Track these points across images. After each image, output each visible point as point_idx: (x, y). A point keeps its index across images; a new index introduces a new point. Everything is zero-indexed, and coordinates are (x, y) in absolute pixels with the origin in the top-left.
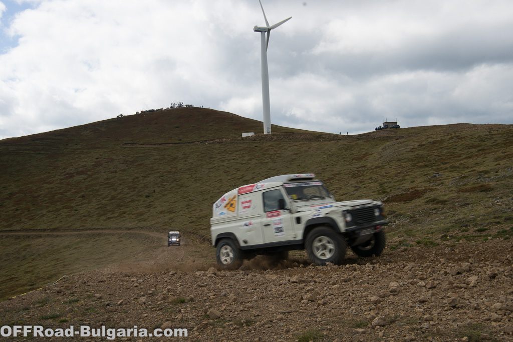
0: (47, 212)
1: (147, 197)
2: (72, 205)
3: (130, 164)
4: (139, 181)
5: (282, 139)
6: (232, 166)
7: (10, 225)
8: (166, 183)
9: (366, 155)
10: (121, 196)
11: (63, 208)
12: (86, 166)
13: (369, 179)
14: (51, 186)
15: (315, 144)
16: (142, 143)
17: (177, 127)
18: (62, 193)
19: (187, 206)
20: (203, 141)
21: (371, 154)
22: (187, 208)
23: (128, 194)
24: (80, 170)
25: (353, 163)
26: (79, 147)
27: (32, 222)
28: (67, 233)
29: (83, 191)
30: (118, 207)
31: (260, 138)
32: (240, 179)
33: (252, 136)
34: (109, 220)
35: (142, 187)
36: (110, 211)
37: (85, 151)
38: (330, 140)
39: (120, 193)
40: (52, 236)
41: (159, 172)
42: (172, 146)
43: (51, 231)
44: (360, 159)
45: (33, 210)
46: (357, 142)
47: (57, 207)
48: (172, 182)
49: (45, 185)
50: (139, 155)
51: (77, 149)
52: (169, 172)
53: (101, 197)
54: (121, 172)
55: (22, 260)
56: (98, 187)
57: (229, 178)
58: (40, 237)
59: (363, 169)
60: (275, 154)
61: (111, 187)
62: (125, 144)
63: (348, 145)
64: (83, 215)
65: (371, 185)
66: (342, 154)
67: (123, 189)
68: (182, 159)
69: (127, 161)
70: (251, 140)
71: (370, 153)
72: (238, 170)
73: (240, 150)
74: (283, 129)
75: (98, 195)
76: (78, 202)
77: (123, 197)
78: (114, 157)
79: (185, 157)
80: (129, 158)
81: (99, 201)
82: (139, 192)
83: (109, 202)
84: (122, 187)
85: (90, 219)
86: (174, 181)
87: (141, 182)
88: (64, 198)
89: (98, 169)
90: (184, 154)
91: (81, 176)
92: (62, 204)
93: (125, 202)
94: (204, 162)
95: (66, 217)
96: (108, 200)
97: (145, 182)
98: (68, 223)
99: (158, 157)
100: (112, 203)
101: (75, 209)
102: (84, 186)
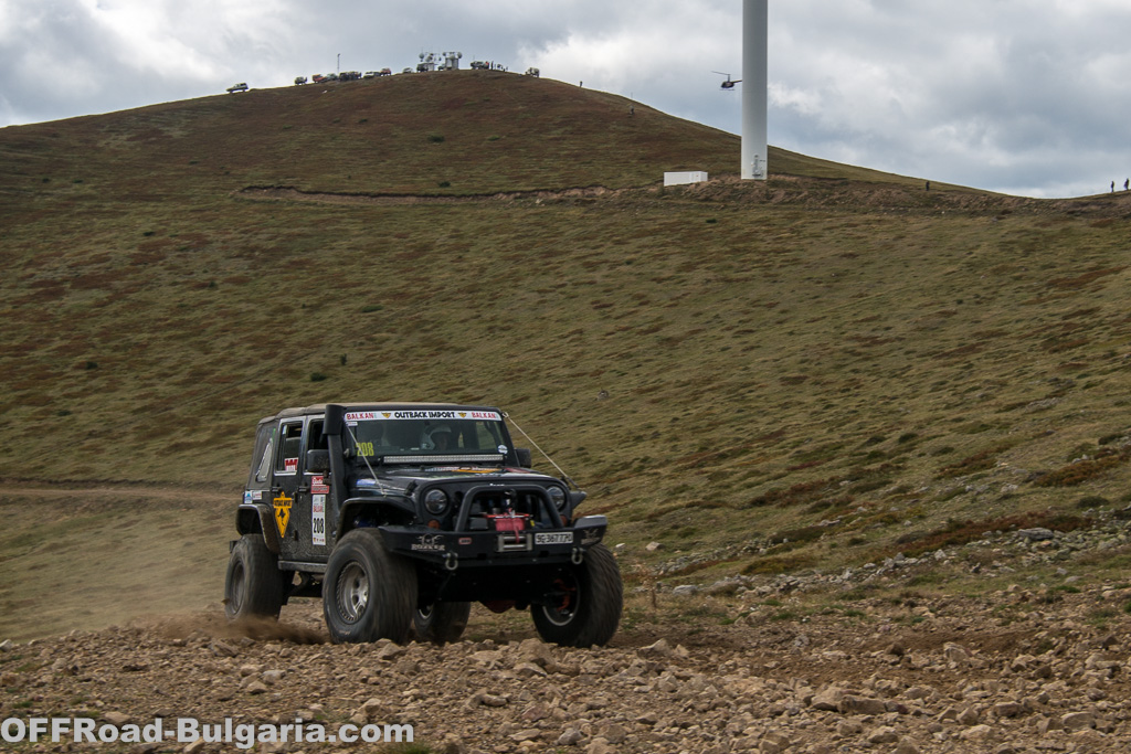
1: (317, 378)
2: (50, 393)
3: (265, 261)
4: (295, 320)
5: (803, 201)
6: (621, 287)
8: (384, 335)
9: (1097, 272)
10: (225, 370)
11: (19, 402)
12: (108, 259)
13: (1105, 357)
15: (918, 225)
16: (308, 187)
17: (436, 140)
18: (19, 350)
20: (525, 194)
21: (1117, 271)
23: (249, 364)
24: (86, 271)
25: (1051, 298)
26: (87, 189)
28: (26, 492)
29: (93, 346)
30: (214, 409)
31: (727, 195)
32: (647, 332)
33: (698, 184)
34: (177, 455)
35: (300, 344)
36: (182, 423)
37: (108, 206)
38: (973, 214)
39: (223, 361)
41: (362, 294)
42: (414, 206)
44: (1077, 285)
46: (1070, 224)
48: (408, 332)
50: (296, 230)
51: (81, 198)
52: (400, 296)
53: (155, 369)
54: (230, 286)
56: (146, 335)
57: (610, 327)
59: (1087, 320)
60: (777, 252)
61: (193, 339)
62: (250, 188)
63: (1039, 233)
64: (87, 430)
65: (1113, 379)
66: (1014, 264)
67: (232, 345)
68: (447, 252)
69: (253, 250)
70: (694, 197)
71: (1113, 265)
72: (643, 301)
73: (653, 233)
74: (809, 166)
75: (144, 363)
76: (71, 386)
77: (234, 373)
78: (210, 234)
79: (461, 246)
80: (261, 239)
81: (145, 386)
82: (288, 360)
83: (180, 391)
84: (230, 338)
85: (110, 448)
86: (417, 327)
87: (300, 324)
88: (24, 367)
89: (150, 271)
90: (457, 235)
91: (88, 293)
92: (15, 390)
93: (239, 391)
94: (523, 268)
95: (26, 436)
96: (177, 384)
97: (311, 324)
98: (31, 458)
99: (363, 241)
100: (192, 394)
101: (60, 407)
102: (95, 329)
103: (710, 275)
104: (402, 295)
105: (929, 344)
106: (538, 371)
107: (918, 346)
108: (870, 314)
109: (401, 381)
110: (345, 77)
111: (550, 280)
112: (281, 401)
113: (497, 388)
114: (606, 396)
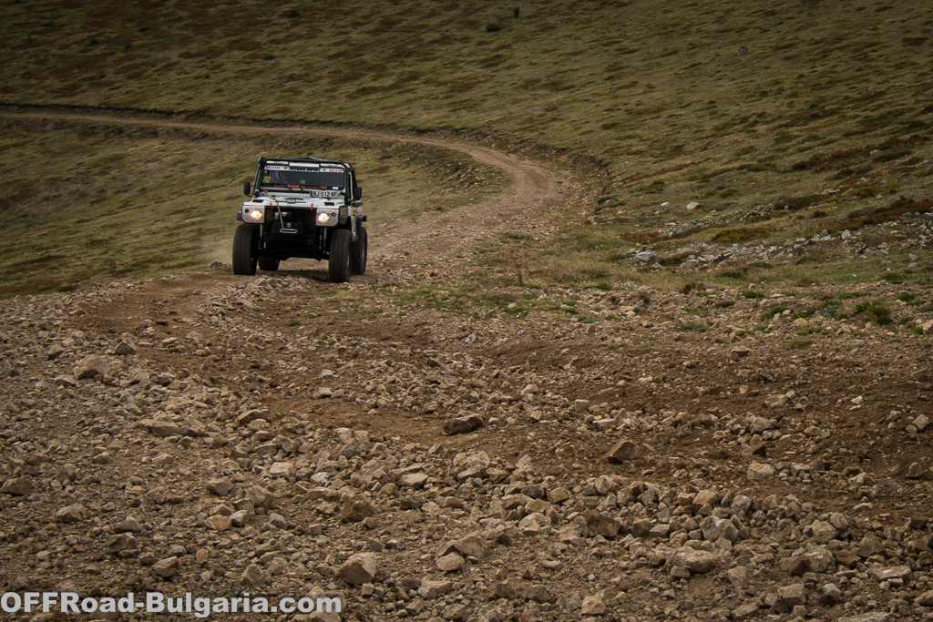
0: (182, 55)
1: (492, 29)
2: (258, 39)
7: (72, 90)
10: (410, 20)
11: (231, 47)
19: (609, 69)
22: (610, 78)
23: (433, 14)
27: (134, 85)
28: (232, 129)
30: (399, 56)
34: (365, 98)
36: (371, 69)
39: (409, 11)
40: (188, 135)
43: (187, 119)
45: (143, 46)
47: (214, 43)
53: (350, 19)
55: (92, 203)
58: (154, 133)
64: (288, 73)
75: (340, 12)
76: (276, 32)
77: (419, 23)
81: (340, 33)
82: (467, 12)
83: (371, 39)
85: (307, 90)
88: (236, 15)
92: (228, 35)
93: (422, 40)
95: (236, 77)
96: (369, 32)
98: (239, 97)
100: (381, 42)
101: (266, 52)
106: (690, 26)
109: (567, 33)
112: (458, 50)
113: (651, 42)
114: (745, 51)
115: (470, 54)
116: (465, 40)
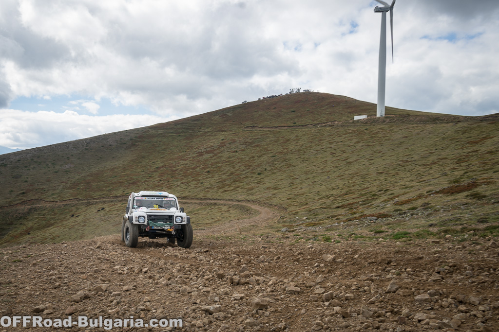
0: (181, 183)
1: (260, 173)
2: (199, 178)
3: (249, 145)
4: (255, 160)
6: (338, 148)
8: (277, 163)
12: (213, 147)
14: (186, 162)
15: (429, 127)
16: (260, 126)
17: (293, 111)
19: (290, 184)
20: (316, 124)
23: (243, 171)
24: (208, 149)
25: (466, 147)
26: (209, 130)
28: (192, 201)
29: (209, 167)
30: (235, 182)
31: (372, 121)
32: (343, 161)
33: (364, 119)
34: (225, 193)
35: (256, 166)
36: (227, 185)
37: (214, 134)
39: (238, 170)
41: (272, 153)
42: (286, 130)
43: (182, 199)
48: (282, 162)
49: (181, 161)
50: (257, 137)
51: (208, 132)
53: (222, 172)
54: (240, 152)
56: (221, 164)
57: (334, 159)
60: (384, 137)
61: (231, 165)
62: (246, 127)
64: (206, 187)
66: (457, 137)
67: (240, 166)
69: (246, 143)
70: (362, 123)
72: (344, 152)
76: (204, 177)
77: (240, 173)
78: (237, 139)
79: (298, 139)
80: (248, 140)
81: (220, 176)
82: (253, 170)
83: (228, 177)
84: (240, 164)
85: (211, 191)
86: (285, 160)
87: (256, 160)
89: (222, 149)
90: (297, 136)
91: (208, 155)
93: (241, 177)
94: (313, 144)
95: (194, 188)
97: (259, 161)
98: (194, 193)
99: (273, 139)
101: (201, 182)
102: (210, 163)
103: (364, 144)
104: (281, 152)
105: (423, 162)
106: (313, 171)
107: (419, 163)
108: (408, 154)
110: (270, 97)
111: (320, 147)
115: (253, 181)
116: (252, 177)
